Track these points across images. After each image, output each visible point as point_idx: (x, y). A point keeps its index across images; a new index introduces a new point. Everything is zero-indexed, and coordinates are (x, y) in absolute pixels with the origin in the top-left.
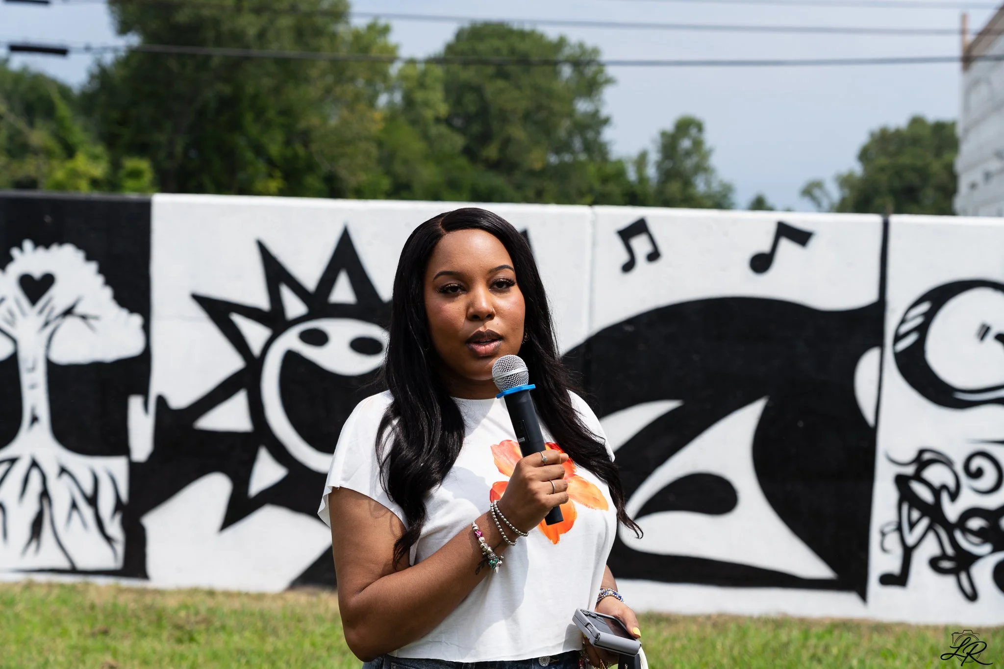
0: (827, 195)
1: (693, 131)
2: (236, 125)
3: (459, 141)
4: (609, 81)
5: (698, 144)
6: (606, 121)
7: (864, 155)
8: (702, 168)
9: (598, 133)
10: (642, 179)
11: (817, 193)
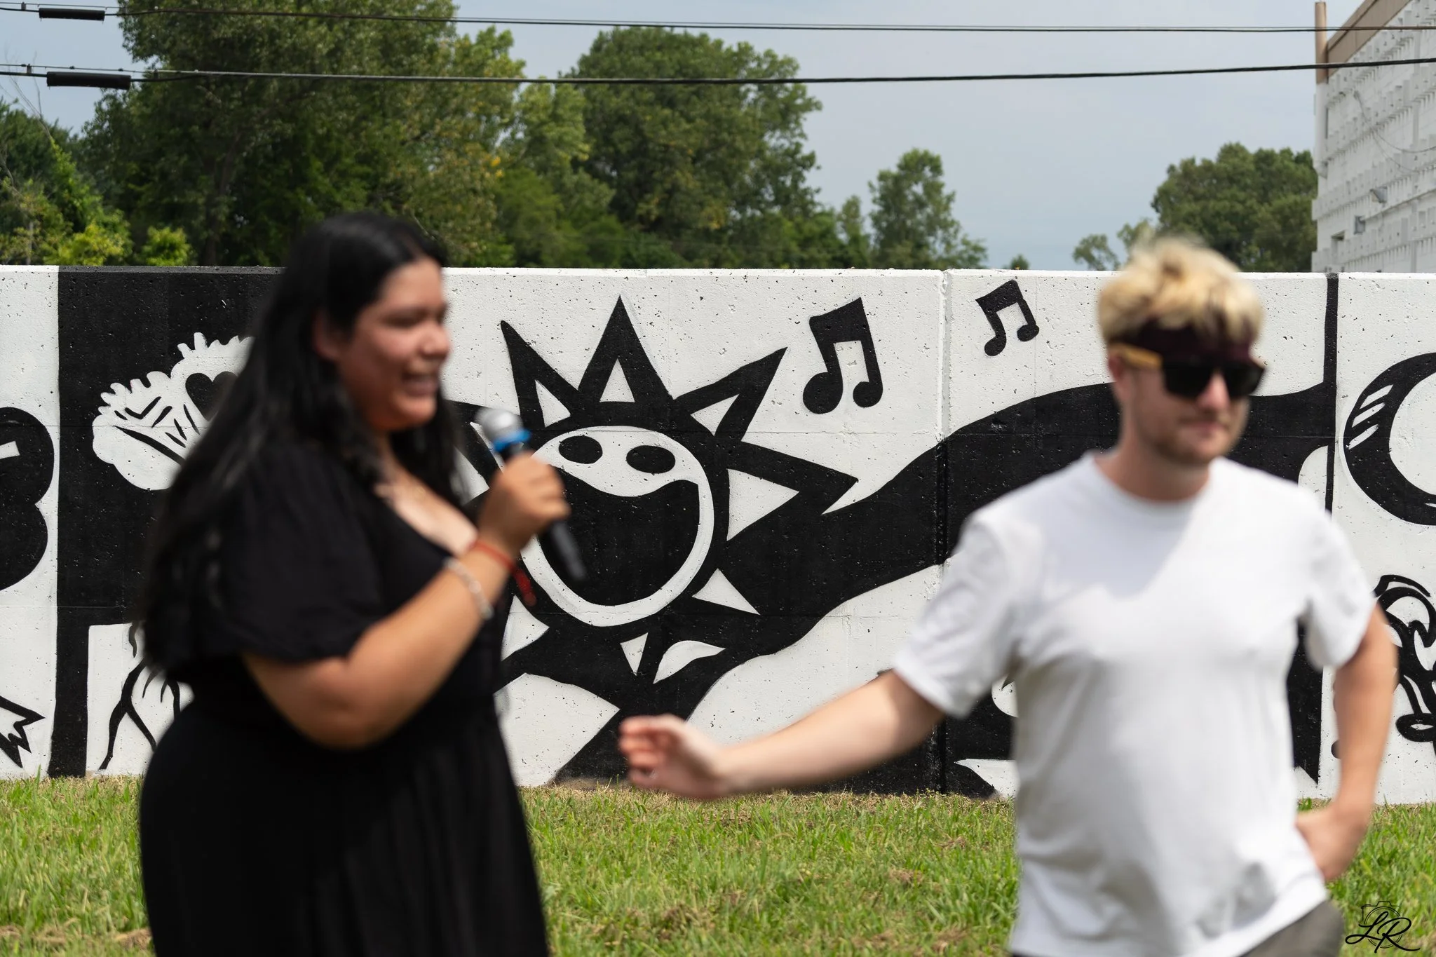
0: (1112, 256)
1: (927, 172)
2: (299, 178)
3: (607, 194)
4: (811, 105)
5: (933, 189)
6: (810, 161)
7: (1163, 200)
8: (939, 222)
9: (798, 177)
10: (856, 239)
11: (1095, 253)
